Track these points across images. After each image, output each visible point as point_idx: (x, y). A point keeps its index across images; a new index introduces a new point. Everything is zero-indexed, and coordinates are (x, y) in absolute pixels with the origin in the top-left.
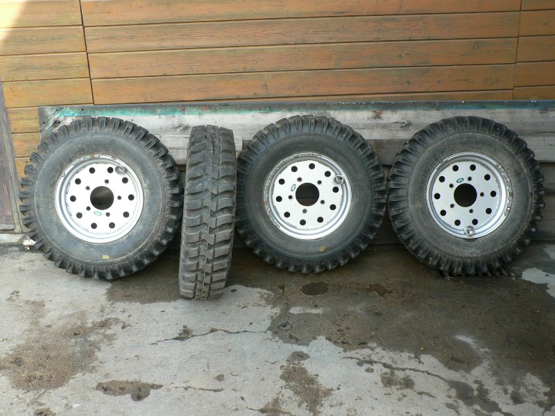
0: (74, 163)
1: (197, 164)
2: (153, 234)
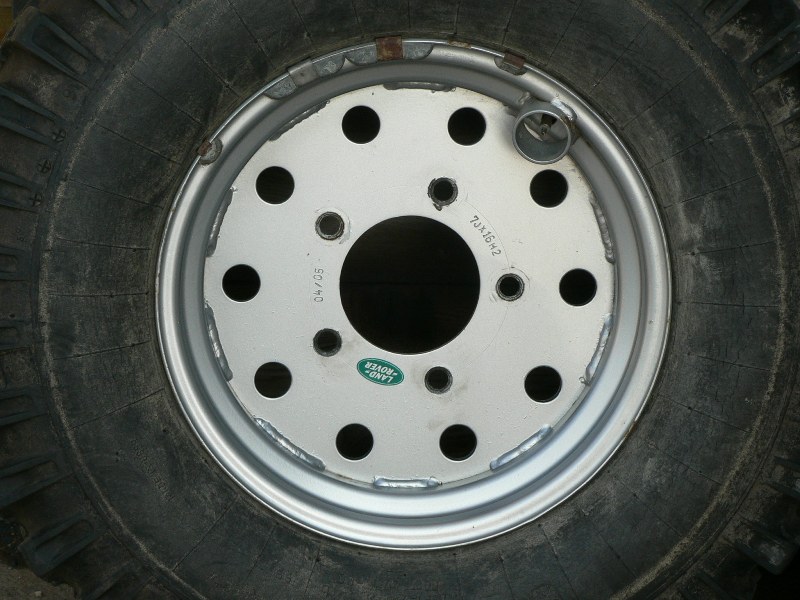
0: (280, 83)
2: (722, 512)
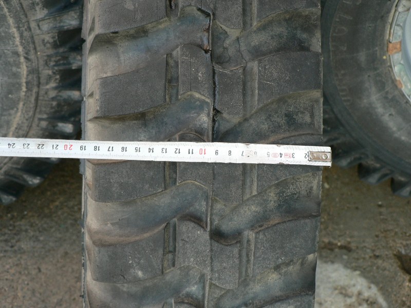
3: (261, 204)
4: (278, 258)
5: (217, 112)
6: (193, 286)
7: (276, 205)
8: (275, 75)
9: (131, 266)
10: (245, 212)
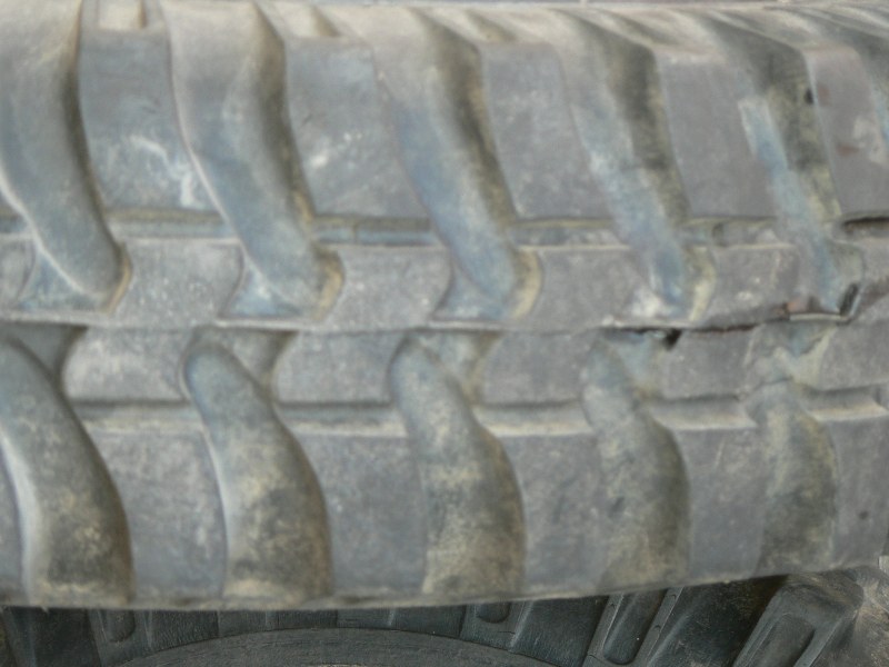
1: (470, 127)
3: (447, 450)
4: (342, 495)
5: (673, 337)
6: (269, 290)
7: (437, 486)
8: (732, 469)
9: (336, 138)
10: (438, 411)
